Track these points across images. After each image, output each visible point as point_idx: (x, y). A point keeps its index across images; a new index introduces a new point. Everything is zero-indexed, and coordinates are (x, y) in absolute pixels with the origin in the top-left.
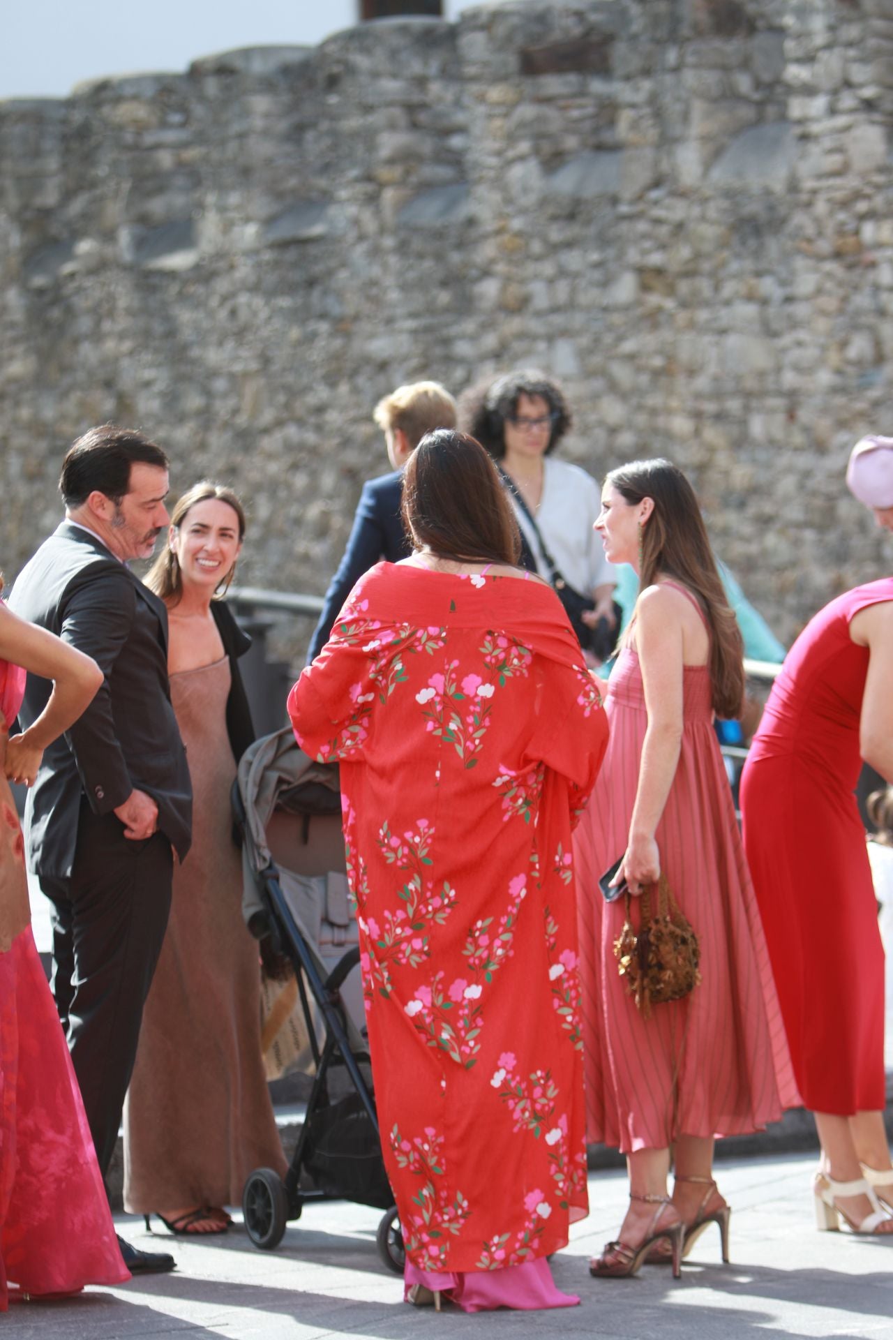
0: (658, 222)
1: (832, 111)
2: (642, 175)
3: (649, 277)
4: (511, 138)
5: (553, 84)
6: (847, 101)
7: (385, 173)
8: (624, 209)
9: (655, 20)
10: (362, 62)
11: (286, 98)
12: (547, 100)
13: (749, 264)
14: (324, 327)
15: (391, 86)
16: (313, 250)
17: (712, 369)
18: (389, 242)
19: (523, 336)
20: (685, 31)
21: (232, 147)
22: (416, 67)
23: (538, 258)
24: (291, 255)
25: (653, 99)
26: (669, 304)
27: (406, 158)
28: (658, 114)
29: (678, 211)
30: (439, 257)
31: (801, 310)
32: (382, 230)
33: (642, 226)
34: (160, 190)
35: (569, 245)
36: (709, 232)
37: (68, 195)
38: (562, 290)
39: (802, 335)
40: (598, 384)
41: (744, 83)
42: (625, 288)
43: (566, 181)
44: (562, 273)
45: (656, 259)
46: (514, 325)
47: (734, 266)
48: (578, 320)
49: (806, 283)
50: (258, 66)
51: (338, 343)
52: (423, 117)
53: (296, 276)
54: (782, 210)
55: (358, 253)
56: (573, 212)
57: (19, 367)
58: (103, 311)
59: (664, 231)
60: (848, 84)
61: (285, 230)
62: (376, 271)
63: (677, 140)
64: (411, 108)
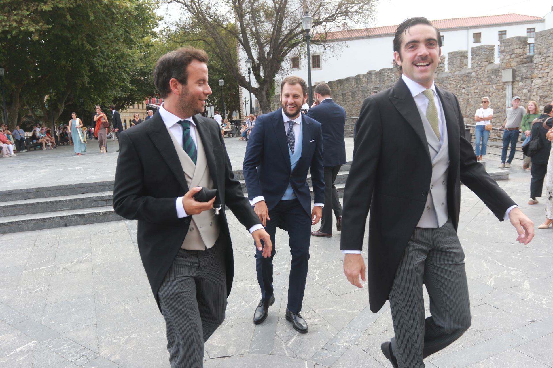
7: (385, 81)
10: (384, 72)
15: (386, 74)
18: (386, 87)
21: (371, 80)
27: (387, 80)
34: (363, 84)
37: (355, 85)
50: (373, 73)
57: (351, 99)
58: (358, 94)
64: (388, 75)
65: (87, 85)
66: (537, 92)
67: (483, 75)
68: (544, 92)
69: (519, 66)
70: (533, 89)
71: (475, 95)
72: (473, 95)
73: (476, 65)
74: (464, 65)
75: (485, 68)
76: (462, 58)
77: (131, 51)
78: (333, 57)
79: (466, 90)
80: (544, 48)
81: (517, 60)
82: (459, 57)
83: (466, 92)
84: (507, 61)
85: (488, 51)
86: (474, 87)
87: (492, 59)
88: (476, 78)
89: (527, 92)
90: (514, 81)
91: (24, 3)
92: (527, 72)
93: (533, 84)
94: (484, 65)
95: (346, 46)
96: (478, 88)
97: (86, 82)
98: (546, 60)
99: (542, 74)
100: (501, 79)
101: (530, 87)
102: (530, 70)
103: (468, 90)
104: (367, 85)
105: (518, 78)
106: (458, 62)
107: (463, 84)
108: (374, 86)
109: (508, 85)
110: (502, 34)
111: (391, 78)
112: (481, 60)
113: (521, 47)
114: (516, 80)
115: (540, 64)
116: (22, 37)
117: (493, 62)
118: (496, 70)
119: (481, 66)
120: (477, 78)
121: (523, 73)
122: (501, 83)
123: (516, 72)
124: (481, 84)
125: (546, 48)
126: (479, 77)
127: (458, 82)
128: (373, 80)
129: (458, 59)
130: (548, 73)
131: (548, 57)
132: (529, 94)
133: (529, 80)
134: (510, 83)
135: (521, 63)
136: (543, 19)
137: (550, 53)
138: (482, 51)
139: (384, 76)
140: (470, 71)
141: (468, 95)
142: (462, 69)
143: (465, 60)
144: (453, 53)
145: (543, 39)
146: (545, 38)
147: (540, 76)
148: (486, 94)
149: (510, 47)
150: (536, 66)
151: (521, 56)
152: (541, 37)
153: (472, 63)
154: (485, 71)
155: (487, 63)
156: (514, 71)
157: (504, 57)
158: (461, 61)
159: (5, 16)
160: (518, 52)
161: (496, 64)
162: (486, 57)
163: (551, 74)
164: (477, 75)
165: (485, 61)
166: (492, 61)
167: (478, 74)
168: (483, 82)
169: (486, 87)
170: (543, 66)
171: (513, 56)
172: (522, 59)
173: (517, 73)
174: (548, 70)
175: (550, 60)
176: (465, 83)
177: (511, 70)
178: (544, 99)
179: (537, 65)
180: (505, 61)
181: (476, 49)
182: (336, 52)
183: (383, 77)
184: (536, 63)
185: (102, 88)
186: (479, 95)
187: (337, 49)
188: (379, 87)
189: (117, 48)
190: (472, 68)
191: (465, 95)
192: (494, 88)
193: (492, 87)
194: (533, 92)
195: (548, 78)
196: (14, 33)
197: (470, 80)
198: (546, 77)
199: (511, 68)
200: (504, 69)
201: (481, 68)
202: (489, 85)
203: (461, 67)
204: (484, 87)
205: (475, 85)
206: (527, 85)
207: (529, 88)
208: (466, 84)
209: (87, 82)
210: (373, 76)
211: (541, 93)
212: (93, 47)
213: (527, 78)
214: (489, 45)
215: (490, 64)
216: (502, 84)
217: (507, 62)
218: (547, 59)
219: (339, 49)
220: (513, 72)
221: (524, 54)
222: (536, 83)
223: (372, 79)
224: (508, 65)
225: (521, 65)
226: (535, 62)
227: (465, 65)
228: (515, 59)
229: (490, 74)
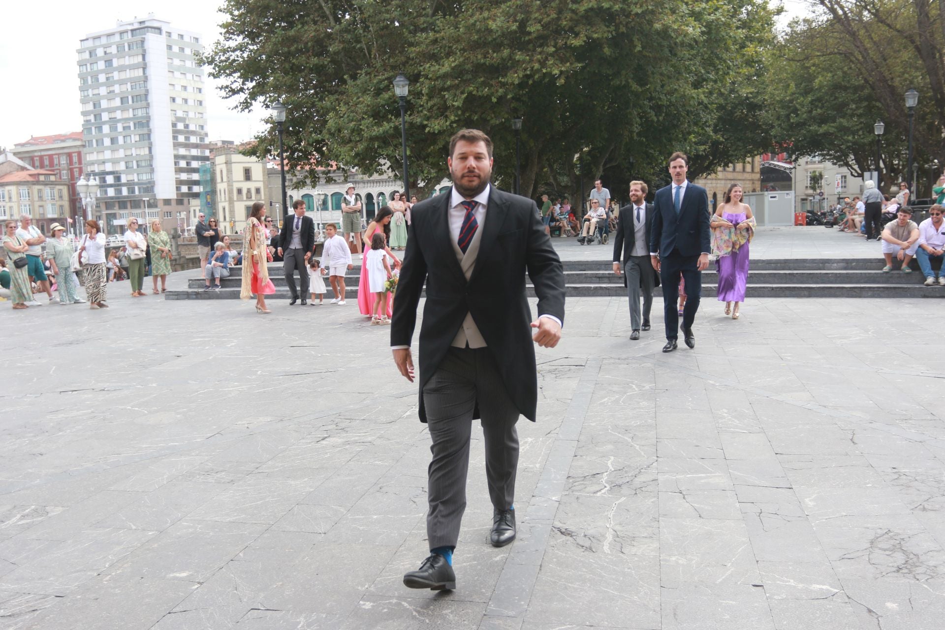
65: (635, 138)
77: (696, 91)
91: (551, 37)
97: (635, 134)
116: (548, 80)
159: (528, 55)
185: (664, 141)
189: (675, 87)
196: (536, 77)
209: (637, 133)
212: (641, 86)
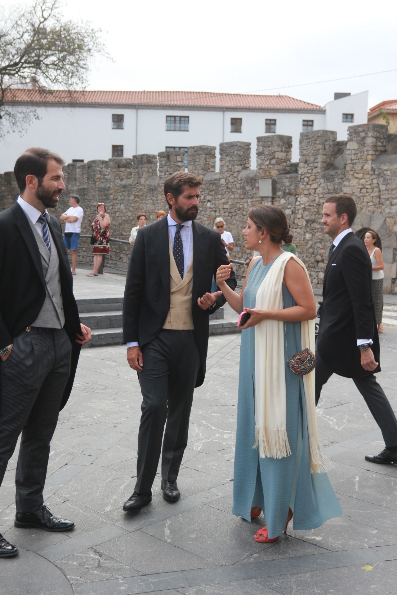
0: (137, 189)
1: (165, 174)
2: (136, 182)
3: (136, 196)
4: (116, 176)
5: (122, 169)
6: (167, 173)
7: (96, 180)
8: (132, 187)
9: (139, 161)
10: (94, 165)
11: (81, 170)
12: (121, 171)
13: (151, 195)
14: (86, 201)
15: (98, 169)
16: (85, 190)
17: (145, 209)
18: (97, 190)
19: (116, 203)
20: (143, 163)
21: (74, 176)
22: (101, 166)
23: (119, 193)
24: (82, 191)
25: (138, 172)
26: (139, 200)
27: (100, 178)
28: (138, 174)
29: (141, 187)
30: (104, 192)
31: (159, 202)
32: (96, 188)
33: (135, 189)
35: (124, 191)
36: (145, 190)
38: (123, 197)
39: (159, 205)
40: (128, 210)
41: (151, 170)
42: (132, 197)
43: (124, 183)
44: (123, 195)
45: (137, 194)
46: (115, 201)
47: (149, 195)
48: (125, 201)
49: (160, 198)
51: (88, 203)
52: (102, 173)
53: (82, 194)
54: (157, 188)
55: (92, 191)
56: (124, 187)
59: (138, 190)
60: (168, 171)
61: (81, 187)
62: (95, 193)
63: (141, 178)
64: (100, 172)
66: (302, 214)
67: (235, 184)
68: (311, 215)
69: (280, 176)
70: (298, 210)
71: (225, 212)
72: (222, 212)
73: (225, 169)
74: (210, 167)
75: (238, 174)
76: (208, 156)
78: (14, 131)
79: (212, 204)
80: (310, 154)
81: (279, 167)
82: (204, 155)
83: (213, 206)
84: (266, 167)
85: (242, 150)
86: (223, 200)
87: (247, 162)
88: (226, 188)
89: (291, 213)
90: (274, 196)
92: (291, 185)
93: (298, 203)
94: (236, 170)
95: (35, 117)
96: (228, 202)
98: (313, 172)
99: (308, 190)
100: (258, 192)
101: (294, 206)
102: (294, 182)
103: (215, 204)
104: (68, 183)
105: (279, 193)
106: (202, 162)
107: (209, 194)
108: (79, 186)
109: (267, 202)
110: (270, 124)
111: (106, 177)
112: (233, 162)
113: (284, 150)
114: (277, 195)
115: (306, 175)
117: (249, 167)
118: (252, 179)
119: (233, 171)
120: (228, 188)
121: (285, 186)
122: (258, 198)
123: (277, 184)
124: (232, 196)
125: (313, 155)
126: (230, 186)
127: (202, 192)
128: (78, 176)
129: (202, 157)
130: (315, 189)
131: (316, 167)
132: (292, 216)
133: (293, 196)
134: (270, 199)
135: (284, 172)
136: (324, 109)
137: (317, 163)
138: (233, 149)
139: (94, 171)
140: (217, 177)
141: (215, 211)
142: (208, 172)
143: (212, 160)
144: (196, 149)
145: (309, 142)
146: (312, 142)
147: (306, 192)
148: (238, 212)
149: (270, 148)
150: (301, 179)
151: (283, 162)
152: (307, 139)
153: (221, 166)
154: (237, 179)
155: (240, 168)
156: (274, 183)
157: (261, 162)
158: (206, 161)
160: (280, 157)
161: (252, 170)
162: (240, 158)
163: (319, 191)
164: (227, 184)
165: (238, 165)
166: (247, 165)
167: (229, 181)
168: (235, 195)
169: (239, 201)
170: (309, 179)
171: (273, 161)
172: (285, 167)
173: (278, 186)
174: (315, 186)
175: (318, 172)
176: (211, 193)
177: (271, 180)
178: (310, 224)
179: (303, 177)
180: (263, 167)
181: (227, 146)
182: (18, 124)
183: (92, 173)
184: (301, 175)
186: (230, 212)
187: (21, 120)
188: (86, 189)
190: (221, 173)
191: (211, 211)
192: (249, 204)
193: (247, 202)
194: (298, 213)
195: (315, 197)
197: (218, 190)
198: (313, 194)
199: (271, 178)
200: (262, 179)
201: (232, 174)
202: (243, 199)
203: (207, 170)
204: (236, 201)
205: (224, 198)
206: (291, 204)
207: (292, 208)
208: (212, 195)
210: (78, 170)
211: (307, 216)
213: (290, 194)
214: (243, 143)
215: (244, 169)
216: (260, 199)
217: (266, 169)
218: (315, 171)
219: (25, 120)
220: (272, 184)
221: (287, 160)
222: (302, 202)
223: (75, 174)
224: (268, 174)
225: (283, 175)
226: (300, 172)
227: (212, 168)
228: (276, 166)
229: (245, 184)
